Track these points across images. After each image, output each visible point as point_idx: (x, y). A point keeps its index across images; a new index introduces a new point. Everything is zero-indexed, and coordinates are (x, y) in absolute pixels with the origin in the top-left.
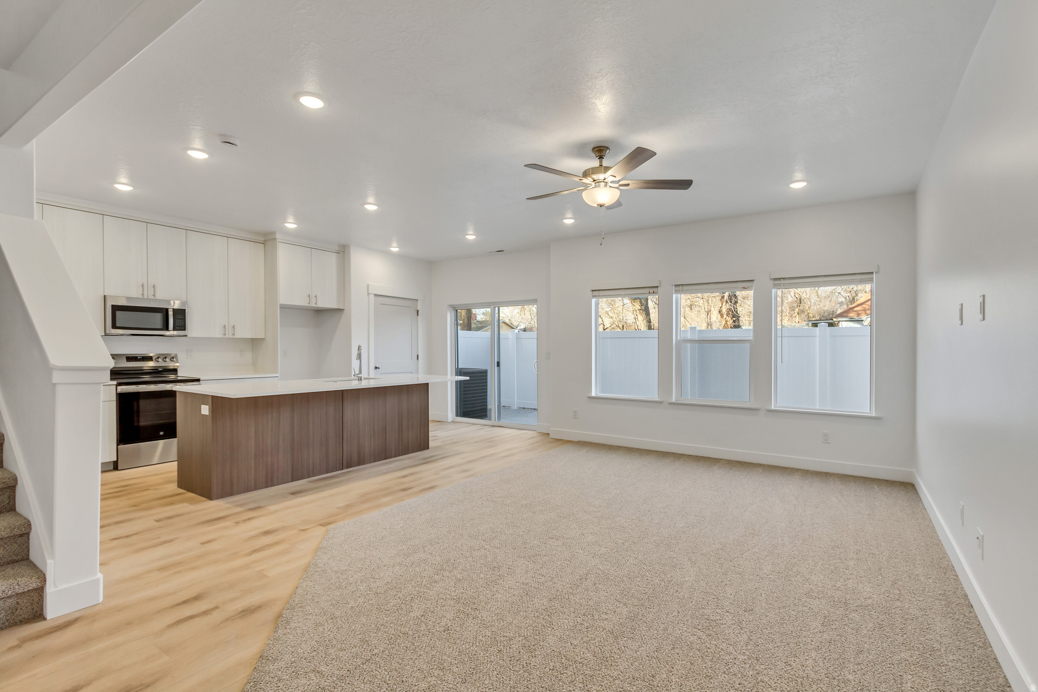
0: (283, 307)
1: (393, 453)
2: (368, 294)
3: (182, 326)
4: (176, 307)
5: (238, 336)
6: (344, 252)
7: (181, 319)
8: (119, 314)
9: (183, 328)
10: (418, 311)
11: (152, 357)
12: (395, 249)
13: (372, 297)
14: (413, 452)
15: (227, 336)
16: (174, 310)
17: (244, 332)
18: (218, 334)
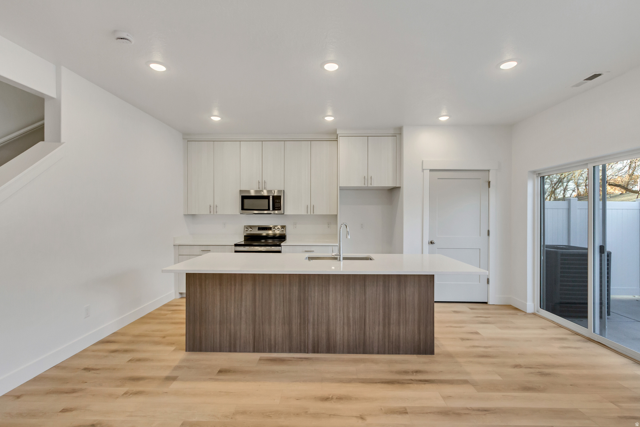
0: (342, 189)
1: (376, 349)
2: (423, 170)
3: (278, 208)
4: (276, 194)
5: (317, 212)
6: (401, 134)
7: (278, 202)
8: (246, 201)
9: (279, 209)
10: (489, 182)
11: (271, 227)
12: (443, 119)
13: (427, 173)
14: (406, 353)
15: (309, 213)
16: (273, 197)
17: (321, 210)
18: (303, 212)
